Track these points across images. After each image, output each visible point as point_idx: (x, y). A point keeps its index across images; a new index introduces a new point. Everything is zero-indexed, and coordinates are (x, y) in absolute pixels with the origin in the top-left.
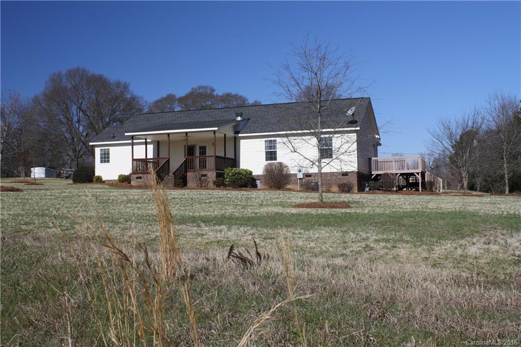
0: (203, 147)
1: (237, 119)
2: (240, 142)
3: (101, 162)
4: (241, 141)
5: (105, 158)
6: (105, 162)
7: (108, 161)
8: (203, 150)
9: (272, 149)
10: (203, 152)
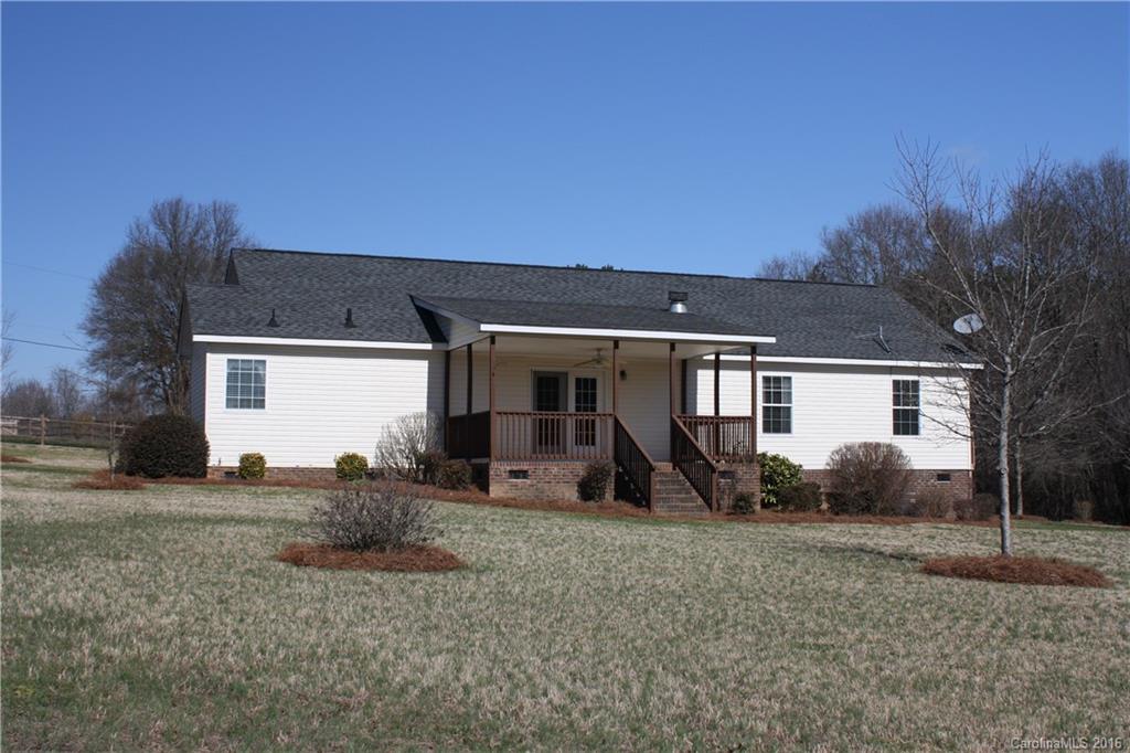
0: (586, 380)
1: (674, 310)
2: (696, 375)
3: (231, 403)
4: (700, 372)
5: (246, 390)
6: (245, 404)
7: (260, 404)
8: (587, 390)
9: (780, 403)
10: (586, 395)
